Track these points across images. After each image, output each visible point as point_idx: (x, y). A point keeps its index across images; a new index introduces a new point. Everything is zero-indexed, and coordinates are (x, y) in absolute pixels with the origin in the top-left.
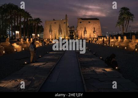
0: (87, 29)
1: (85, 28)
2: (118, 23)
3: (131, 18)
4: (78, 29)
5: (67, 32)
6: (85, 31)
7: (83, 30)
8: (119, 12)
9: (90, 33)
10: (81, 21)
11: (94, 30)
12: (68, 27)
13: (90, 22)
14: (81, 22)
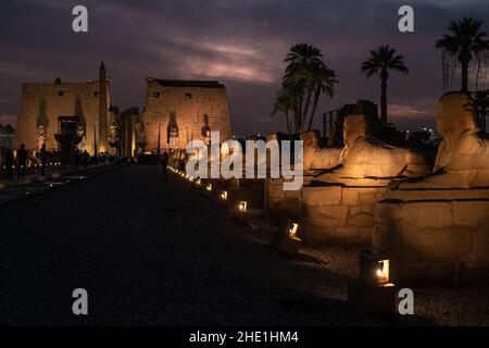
0: (179, 122)
1: (173, 117)
2: (281, 100)
3: (324, 83)
4: (146, 118)
5: (103, 127)
6: (173, 128)
7: (166, 124)
8: (286, 60)
9: (190, 133)
10: (158, 88)
11: (203, 125)
12: (111, 109)
13: (190, 95)
14: (158, 94)
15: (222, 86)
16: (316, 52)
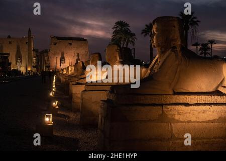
0: (65, 56)
1: (63, 54)
4: (50, 54)
5: (30, 58)
6: (62, 59)
7: (60, 57)
9: (71, 62)
10: (56, 41)
11: (77, 58)
12: (34, 50)
13: (71, 44)
14: (56, 44)
15: (86, 40)
16: (127, 25)
